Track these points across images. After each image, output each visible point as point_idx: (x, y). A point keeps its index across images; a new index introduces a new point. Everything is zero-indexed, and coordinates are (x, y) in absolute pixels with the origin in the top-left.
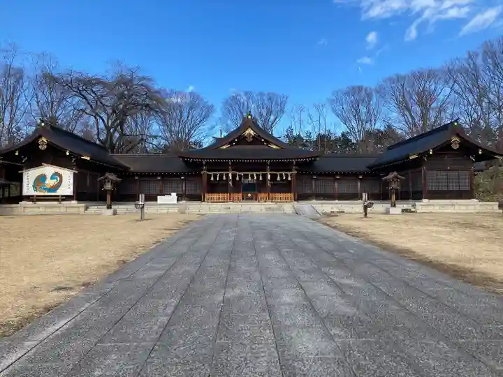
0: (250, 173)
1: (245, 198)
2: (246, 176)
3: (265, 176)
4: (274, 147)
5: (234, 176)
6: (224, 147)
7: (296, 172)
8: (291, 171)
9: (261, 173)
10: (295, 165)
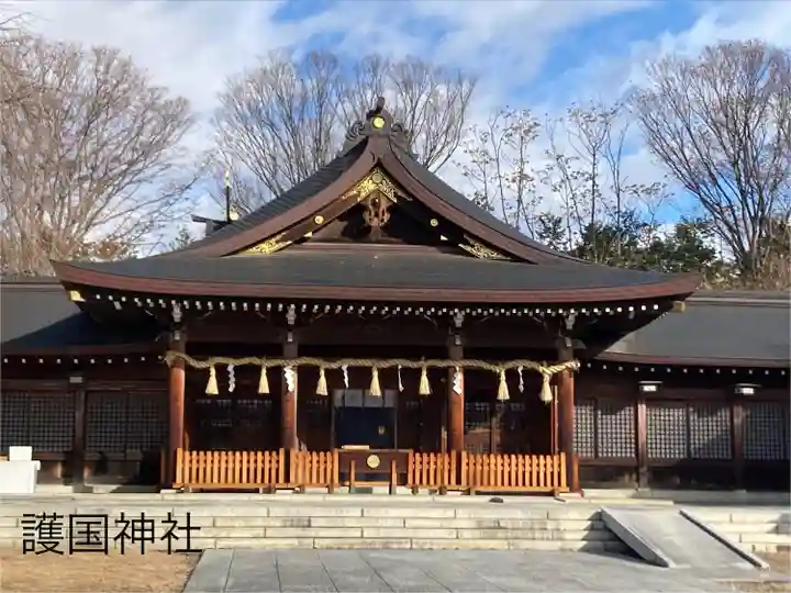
0: (376, 367)
1: (354, 474)
2: (361, 378)
3: (440, 379)
4: (483, 253)
5: (307, 377)
6: (267, 248)
7: (574, 364)
8: (553, 358)
9: (424, 364)
10: (573, 334)
